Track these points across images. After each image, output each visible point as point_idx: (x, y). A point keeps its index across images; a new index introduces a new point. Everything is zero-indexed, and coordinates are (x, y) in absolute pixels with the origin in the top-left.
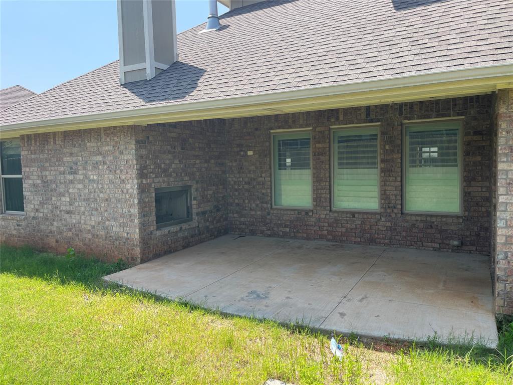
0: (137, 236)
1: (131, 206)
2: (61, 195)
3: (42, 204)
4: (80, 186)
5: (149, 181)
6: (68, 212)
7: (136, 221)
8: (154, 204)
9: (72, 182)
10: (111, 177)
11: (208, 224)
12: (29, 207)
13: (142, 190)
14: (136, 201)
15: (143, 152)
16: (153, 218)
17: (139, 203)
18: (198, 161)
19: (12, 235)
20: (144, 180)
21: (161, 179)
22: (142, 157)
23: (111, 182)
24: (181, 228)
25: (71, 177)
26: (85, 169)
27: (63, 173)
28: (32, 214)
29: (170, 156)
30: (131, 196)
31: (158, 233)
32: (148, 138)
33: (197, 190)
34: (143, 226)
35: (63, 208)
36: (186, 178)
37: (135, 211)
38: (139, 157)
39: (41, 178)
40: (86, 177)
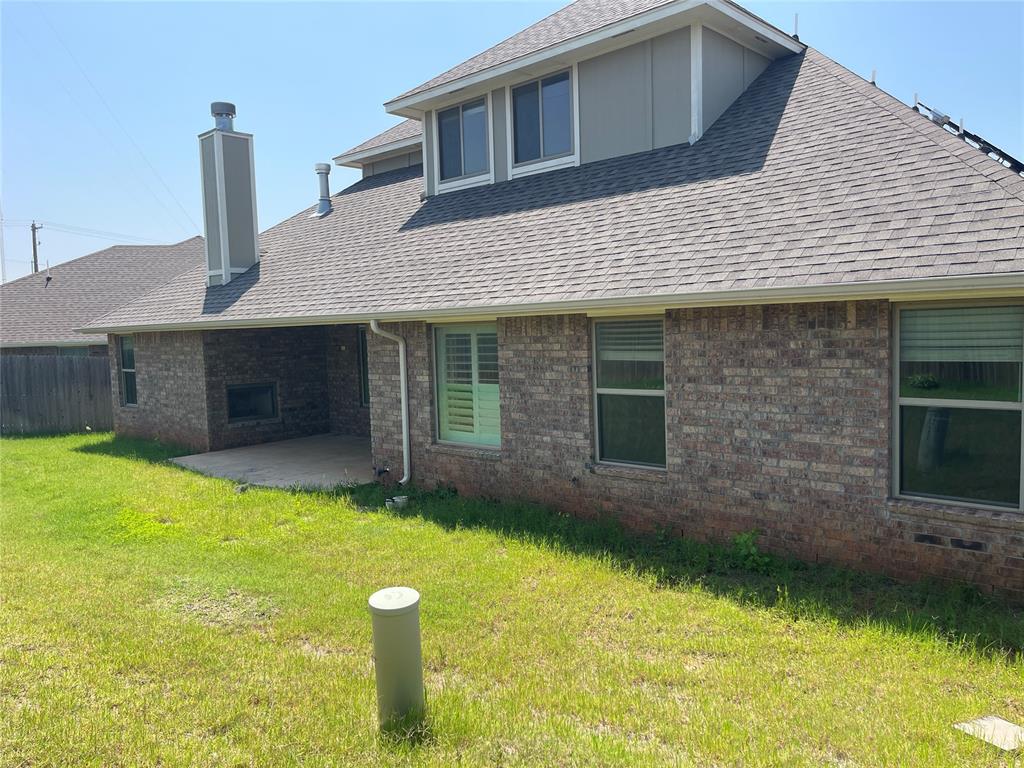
0: (206, 427)
1: (202, 401)
2: (161, 389)
3: (149, 397)
4: (172, 382)
5: (220, 378)
6: (166, 406)
7: (206, 414)
8: (225, 399)
9: (167, 378)
10: (190, 374)
11: (298, 421)
12: (140, 400)
13: (210, 386)
14: (205, 397)
15: (213, 352)
16: (224, 412)
17: (208, 397)
18: (283, 358)
19: (129, 427)
20: (213, 379)
21: (234, 377)
22: (211, 357)
23: (190, 379)
24: (258, 424)
25: (166, 373)
26: (174, 366)
27: (161, 370)
28: (142, 407)
29: (245, 355)
30: (202, 393)
31: (230, 426)
32: (218, 340)
33: (281, 386)
34: (212, 419)
35: (162, 401)
36: (266, 375)
37: (204, 405)
38: (207, 358)
39: (148, 373)
40: (175, 374)
